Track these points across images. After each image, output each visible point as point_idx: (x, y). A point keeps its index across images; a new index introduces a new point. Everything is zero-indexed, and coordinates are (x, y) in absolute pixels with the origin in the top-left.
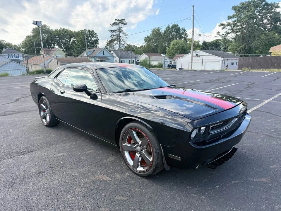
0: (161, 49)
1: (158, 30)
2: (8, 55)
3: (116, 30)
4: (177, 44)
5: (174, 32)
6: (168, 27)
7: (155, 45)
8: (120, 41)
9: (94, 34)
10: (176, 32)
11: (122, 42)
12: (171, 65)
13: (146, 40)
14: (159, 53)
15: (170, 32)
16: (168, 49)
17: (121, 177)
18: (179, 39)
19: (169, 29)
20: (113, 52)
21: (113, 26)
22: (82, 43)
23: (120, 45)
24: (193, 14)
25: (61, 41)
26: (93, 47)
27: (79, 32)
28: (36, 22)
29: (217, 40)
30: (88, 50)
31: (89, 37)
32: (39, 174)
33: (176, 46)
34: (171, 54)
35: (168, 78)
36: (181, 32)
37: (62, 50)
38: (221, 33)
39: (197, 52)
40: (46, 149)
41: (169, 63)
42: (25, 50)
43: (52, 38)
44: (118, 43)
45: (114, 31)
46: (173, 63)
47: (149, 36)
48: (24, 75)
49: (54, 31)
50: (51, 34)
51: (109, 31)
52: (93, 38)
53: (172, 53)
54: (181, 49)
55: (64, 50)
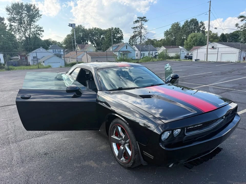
0: (179, 42)
1: (177, 24)
2: (53, 50)
3: (138, 27)
4: (194, 37)
5: (193, 25)
6: (187, 22)
7: (174, 38)
8: (141, 36)
9: (120, 31)
10: (194, 26)
11: (143, 37)
12: (188, 56)
13: (166, 34)
14: (177, 45)
15: (189, 26)
16: (186, 42)
17: (107, 165)
18: (197, 32)
19: (187, 23)
20: (135, 46)
21: (136, 23)
22: (109, 40)
23: (141, 40)
24: (210, 9)
25: (93, 38)
26: (118, 43)
27: (107, 30)
28: (72, 24)
29: (237, 32)
30: (114, 45)
31: (116, 33)
32: (45, 154)
33: (194, 39)
34: (188, 46)
35: (181, 69)
36: (199, 25)
37: (94, 45)
38: (240, 25)
39: (213, 44)
40: (57, 133)
41: (186, 54)
42: (66, 46)
43: (86, 35)
44: (140, 38)
45: (137, 27)
46: (190, 54)
47: (168, 30)
48: (61, 67)
49: (88, 30)
50: (85, 32)
51: (132, 28)
52: (118, 34)
53: (190, 45)
54: (198, 42)
55: (95, 45)
